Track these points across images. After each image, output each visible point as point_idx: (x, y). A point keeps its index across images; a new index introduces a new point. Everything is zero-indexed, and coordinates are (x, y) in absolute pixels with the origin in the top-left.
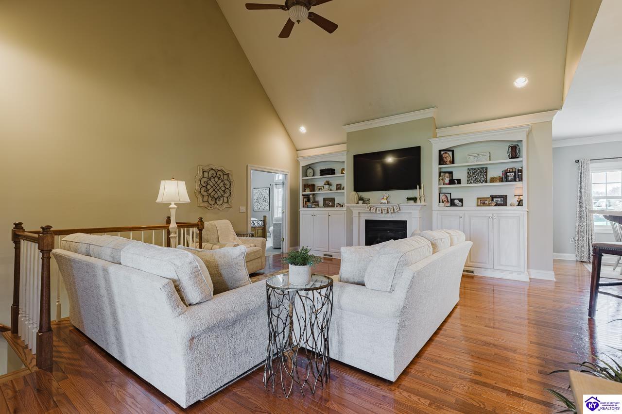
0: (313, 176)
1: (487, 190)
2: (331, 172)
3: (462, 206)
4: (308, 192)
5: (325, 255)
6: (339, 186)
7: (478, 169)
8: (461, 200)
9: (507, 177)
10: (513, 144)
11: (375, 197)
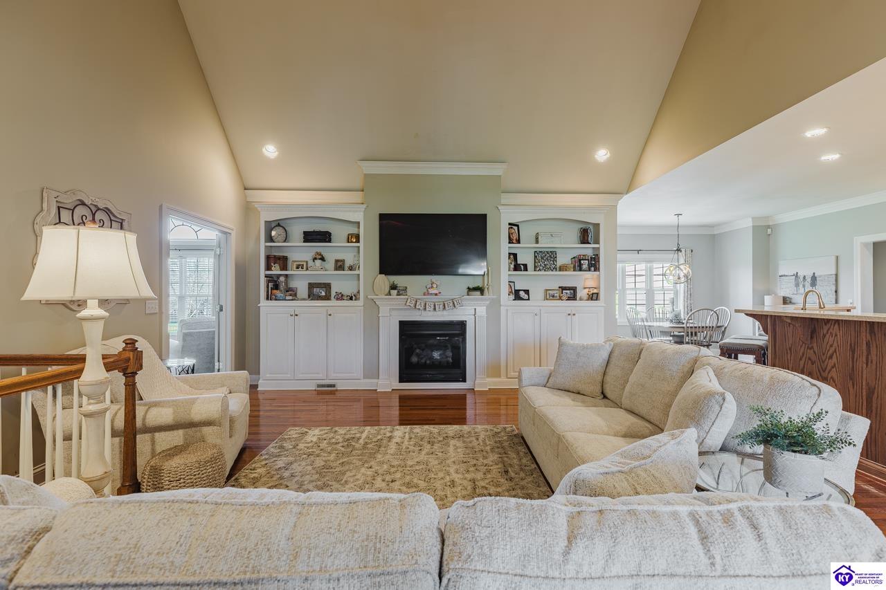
0: (285, 241)
1: (554, 280)
2: (325, 237)
3: (529, 299)
4: (276, 271)
5: (319, 386)
6: (339, 264)
7: (548, 252)
8: (527, 292)
9: (580, 265)
10: (584, 226)
11: (415, 283)
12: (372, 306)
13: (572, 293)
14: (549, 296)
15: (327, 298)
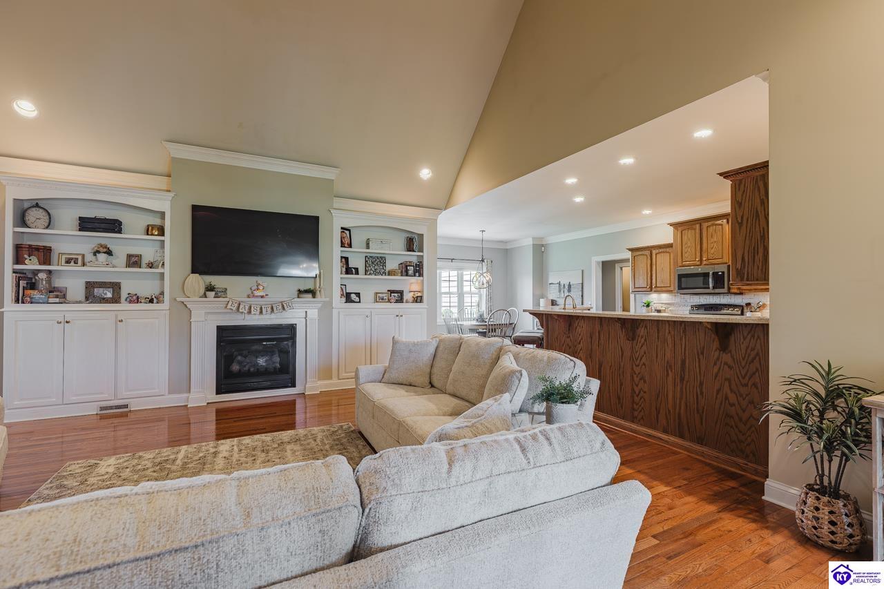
0: (47, 228)
1: (384, 284)
2: (114, 226)
3: (360, 302)
4: (31, 265)
5: (102, 409)
6: (133, 259)
7: (377, 257)
8: (358, 295)
9: (407, 271)
10: (410, 235)
11: (238, 286)
12: (182, 310)
13: (399, 296)
14: (378, 298)
15: (116, 300)
